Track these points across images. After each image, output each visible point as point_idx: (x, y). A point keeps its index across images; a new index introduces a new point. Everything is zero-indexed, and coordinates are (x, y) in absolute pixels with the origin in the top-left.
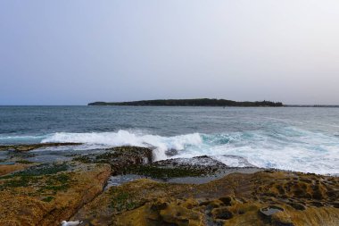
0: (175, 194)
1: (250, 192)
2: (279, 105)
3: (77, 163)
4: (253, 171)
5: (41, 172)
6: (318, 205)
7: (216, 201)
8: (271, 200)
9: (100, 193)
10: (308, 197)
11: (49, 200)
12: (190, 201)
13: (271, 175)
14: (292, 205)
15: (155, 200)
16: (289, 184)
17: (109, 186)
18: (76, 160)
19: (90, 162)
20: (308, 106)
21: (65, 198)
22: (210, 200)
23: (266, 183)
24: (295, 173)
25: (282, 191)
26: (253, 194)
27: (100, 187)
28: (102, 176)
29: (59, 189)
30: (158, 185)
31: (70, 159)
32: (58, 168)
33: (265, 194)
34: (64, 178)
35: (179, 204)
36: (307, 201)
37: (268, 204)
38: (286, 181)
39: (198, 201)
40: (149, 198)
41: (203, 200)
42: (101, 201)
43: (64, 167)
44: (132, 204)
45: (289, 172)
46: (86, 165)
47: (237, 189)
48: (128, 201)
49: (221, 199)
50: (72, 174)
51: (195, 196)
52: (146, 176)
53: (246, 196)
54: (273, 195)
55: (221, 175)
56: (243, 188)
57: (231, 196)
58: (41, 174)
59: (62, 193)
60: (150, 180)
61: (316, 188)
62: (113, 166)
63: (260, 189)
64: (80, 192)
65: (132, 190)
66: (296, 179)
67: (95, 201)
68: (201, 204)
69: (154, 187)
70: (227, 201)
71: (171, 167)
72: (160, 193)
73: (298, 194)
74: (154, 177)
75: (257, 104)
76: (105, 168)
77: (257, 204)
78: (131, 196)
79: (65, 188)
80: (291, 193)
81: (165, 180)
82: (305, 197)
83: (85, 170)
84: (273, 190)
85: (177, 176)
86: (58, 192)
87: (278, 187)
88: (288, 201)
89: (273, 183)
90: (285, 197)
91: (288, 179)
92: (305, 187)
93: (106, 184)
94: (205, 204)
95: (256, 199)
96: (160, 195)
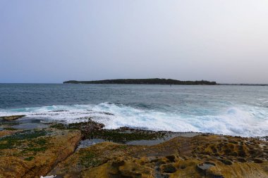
0: (131, 154)
1: (190, 151)
2: (214, 83)
3: (54, 129)
4: (193, 135)
5: (24, 137)
6: (242, 161)
7: (164, 159)
8: (206, 157)
9: (72, 153)
10: (235, 155)
11: (30, 159)
12: (143, 159)
13: (207, 138)
14: (222, 161)
15: (115, 159)
16: (221, 145)
17: (80, 147)
18: (53, 127)
19: (64, 128)
20: (236, 85)
21: (43, 158)
22: (159, 158)
23: (202, 144)
24: (225, 136)
25: (215, 151)
26: (193, 153)
27: (72, 149)
28: (74, 140)
29: (39, 150)
30: (118, 147)
31: (47, 126)
32: (37, 133)
33: (202, 153)
34: (43, 142)
35: (134, 161)
36: (234, 158)
37: (204, 160)
38: (218, 143)
39: (149, 159)
40: (111, 157)
41: (154, 158)
42: (72, 160)
43: (43, 133)
44: (98, 162)
45: (221, 136)
46: (61, 131)
47: (180, 149)
48: (94, 160)
49: (167, 157)
50: (50, 138)
51: (147, 155)
52: (109, 140)
53: (187, 155)
54: (208, 153)
55: (168, 139)
56: (184, 148)
57: (175, 155)
58: (24, 138)
59: (42, 153)
60: (112, 143)
61: (241, 148)
62: (82, 132)
63: (198, 149)
64: (55, 152)
65: (98, 150)
66: (226, 141)
67: (67, 160)
68: (152, 161)
69: (115, 148)
70: (172, 159)
71: (129, 132)
72: (120, 153)
73: (227, 152)
74: (115, 141)
75: (197, 83)
76: (76, 134)
77: (195, 161)
78: (97, 156)
79: (43, 149)
80: (221, 152)
81: (124, 143)
82: (233, 155)
83: (60, 135)
84: (208, 149)
85: (134, 139)
86: (38, 153)
87: (212, 148)
88: (219, 158)
89: (208, 144)
90: (217, 155)
91: (219, 141)
92: (232, 147)
93: (76, 147)
94: (155, 161)
95: (194, 157)
96: (120, 155)
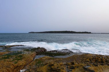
0: (56, 61)
1: (81, 61)
2: (90, 33)
3: (25, 51)
4: (81, 54)
5: (14, 54)
6: (102, 65)
7: (70, 63)
8: (87, 63)
9: (32, 61)
10: (99, 62)
11: (16, 63)
12: (61, 63)
13: (87, 55)
14: (94, 65)
15: (50, 63)
16: (93, 58)
17: (35, 58)
20: (99, 33)
22: (68, 63)
23: (86, 58)
25: (91, 60)
27: (33, 59)
28: (33, 55)
29: (19, 59)
30: (51, 58)
31: (22, 50)
32: (19, 53)
33: (85, 61)
34: (21, 56)
35: (58, 64)
36: (99, 63)
37: (86, 64)
38: (92, 57)
39: (64, 63)
40: (48, 62)
41: (65, 63)
42: (33, 63)
43: (21, 53)
44: (43, 64)
45: (93, 54)
46: (28, 52)
47: (76, 60)
48: (41, 63)
50: (24, 55)
51: (63, 62)
52: (47, 55)
53: (79, 62)
54: (88, 61)
55: (71, 55)
56: (78, 59)
57: (74, 62)
59: (20, 61)
60: (48, 57)
61: (102, 59)
62: (36, 52)
63: (84, 59)
64: (26, 60)
65: (43, 60)
66: (95, 56)
69: (50, 59)
70: (73, 63)
71: (55, 52)
72: (52, 61)
73: (96, 61)
74: (49, 56)
75: (83, 33)
76: (34, 53)
77: (83, 64)
79: (21, 59)
80: (93, 61)
81: (53, 57)
82: (98, 62)
83: (28, 54)
84: (88, 60)
85: (57, 55)
86: (19, 61)
87: (90, 59)
88: (93, 63)
89: (88, 58)
90: (92, 62)
91: (93, 56)
92: (98, 59)
93: (34, 58)
94: (66, 64)
95: (82, 63)
96: (52, 62)
